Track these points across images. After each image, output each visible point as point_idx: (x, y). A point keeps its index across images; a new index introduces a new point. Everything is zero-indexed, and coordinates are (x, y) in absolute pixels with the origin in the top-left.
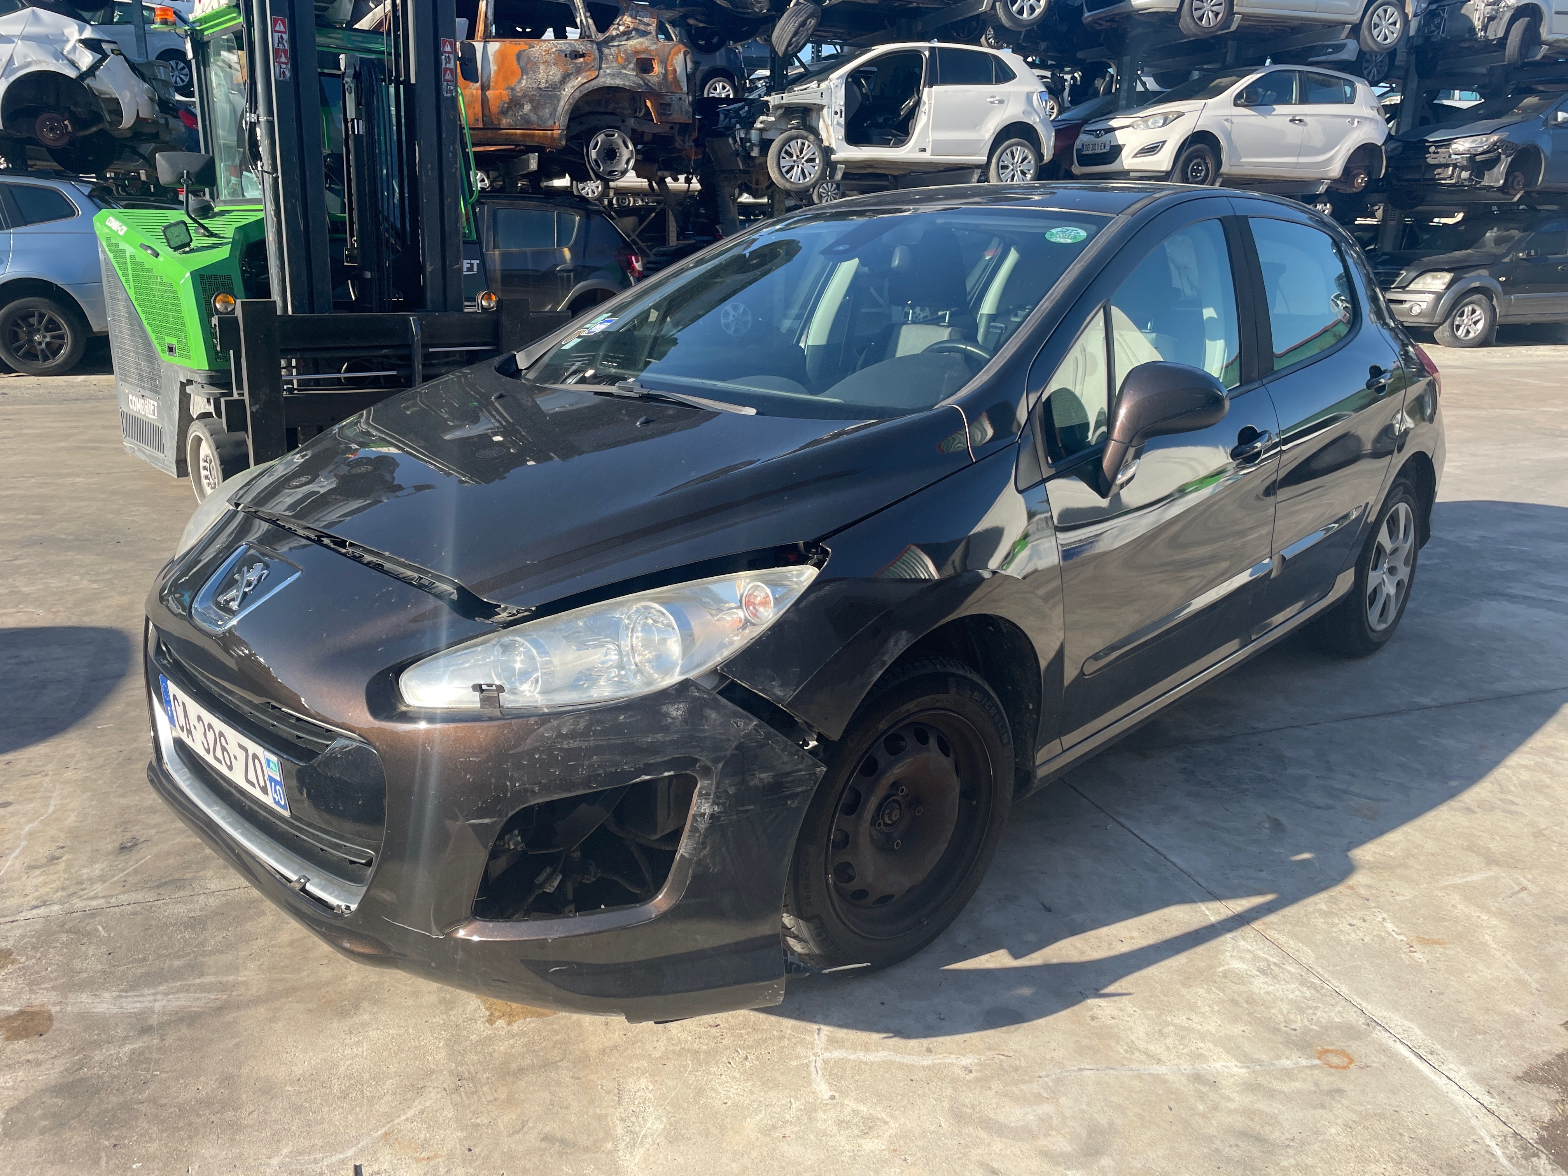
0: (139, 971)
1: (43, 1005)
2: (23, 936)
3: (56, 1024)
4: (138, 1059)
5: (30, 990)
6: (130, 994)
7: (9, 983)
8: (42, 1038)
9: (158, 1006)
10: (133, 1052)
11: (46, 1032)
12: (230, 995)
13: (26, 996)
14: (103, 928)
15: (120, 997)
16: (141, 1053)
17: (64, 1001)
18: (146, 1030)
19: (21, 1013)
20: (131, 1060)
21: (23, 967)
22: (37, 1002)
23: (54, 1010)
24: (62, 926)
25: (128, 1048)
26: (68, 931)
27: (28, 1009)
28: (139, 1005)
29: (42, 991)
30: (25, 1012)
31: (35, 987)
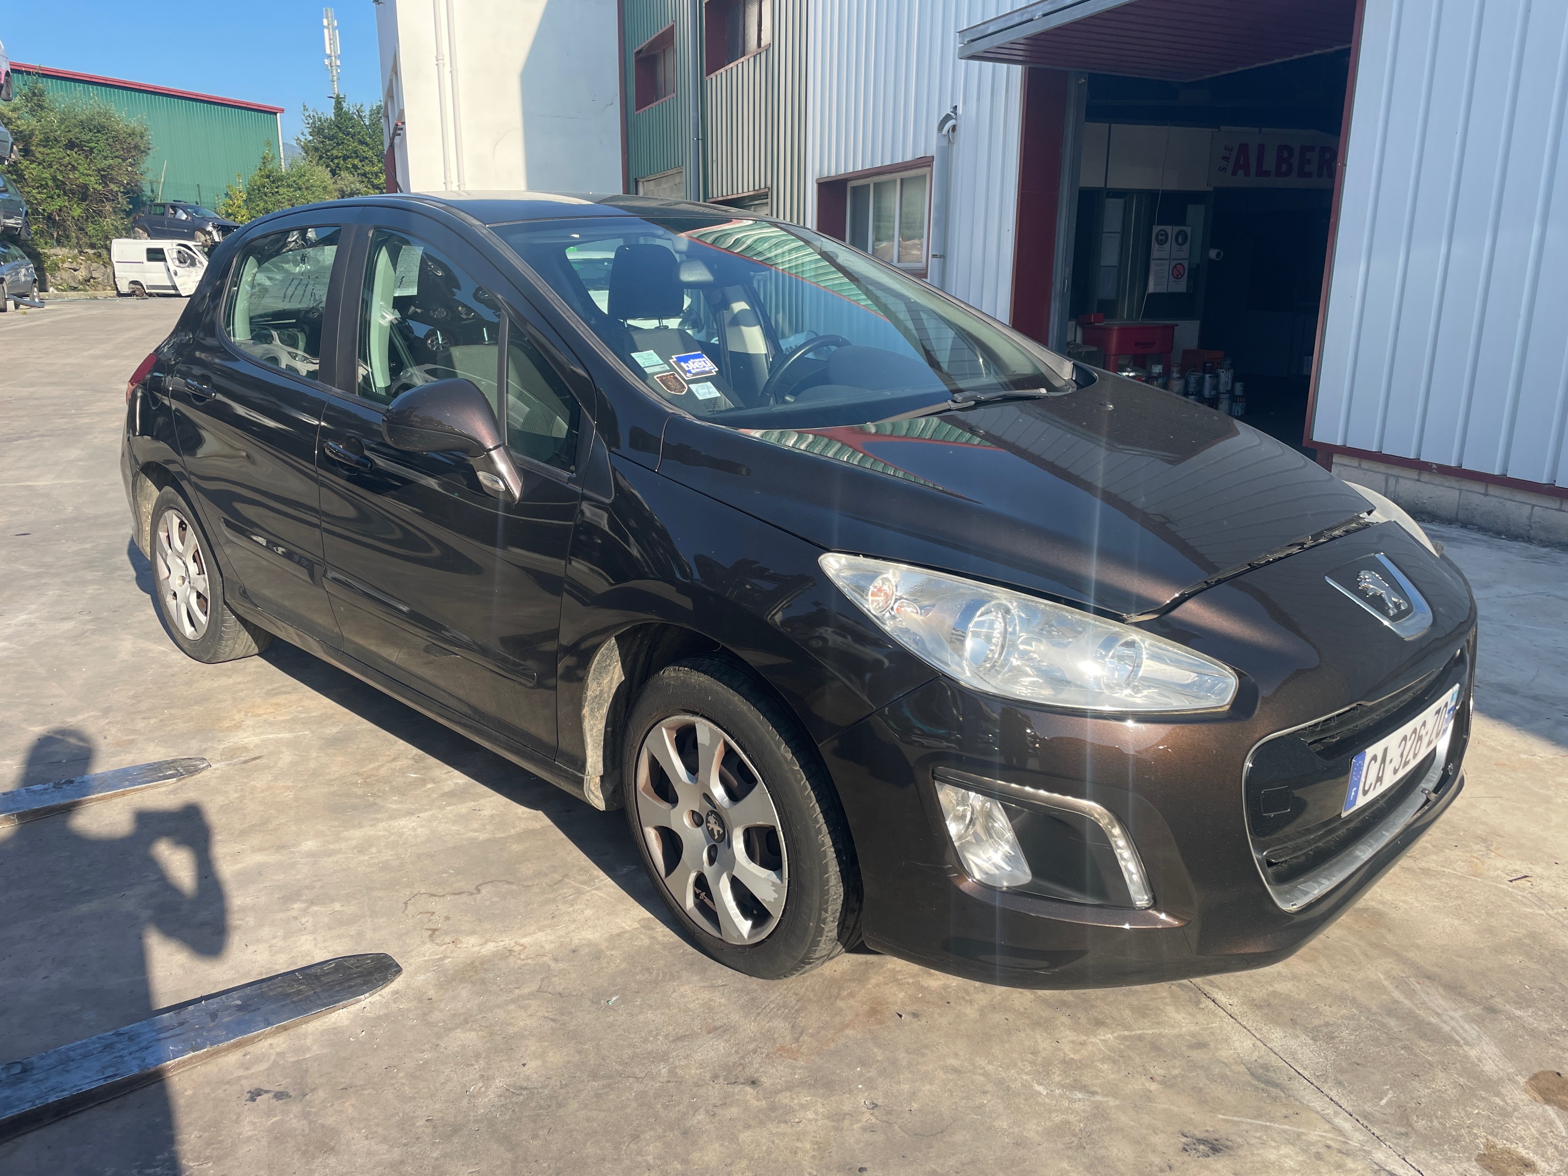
0: (1424, 1045)
1: (1526, 1091)
2: (1448, 1160)
3: (1537, 1070)
4: (1523, 1001)
5: (1515, 1110)
6: (1458, 1038)
7: (1523, 1133)
8: (1560, 1072)
9: (1457, 1015)
10: (1520, 1008)
11: (1552, 1072)
12: (1408, 977)
13: (1527, 1110)
14: (1381, 1099)
15: (1467, 1043)
16: (1515, 1002)
17: (1505, 1078)
18: (1492, 1010)
19: (1548, 1101)
20: (1529, 1006)
21: (1492, 1134)
22: (1526, 1097)
23: (1522, 1080)
24: (1406, 1134)
25: (1518, 1013)
26: (1409, 1125)
27: (1539, 1098)
28: (1467, 1027)
29: (1509, 1101)
30: (1545, 1099)
31: (1509, 1109)
